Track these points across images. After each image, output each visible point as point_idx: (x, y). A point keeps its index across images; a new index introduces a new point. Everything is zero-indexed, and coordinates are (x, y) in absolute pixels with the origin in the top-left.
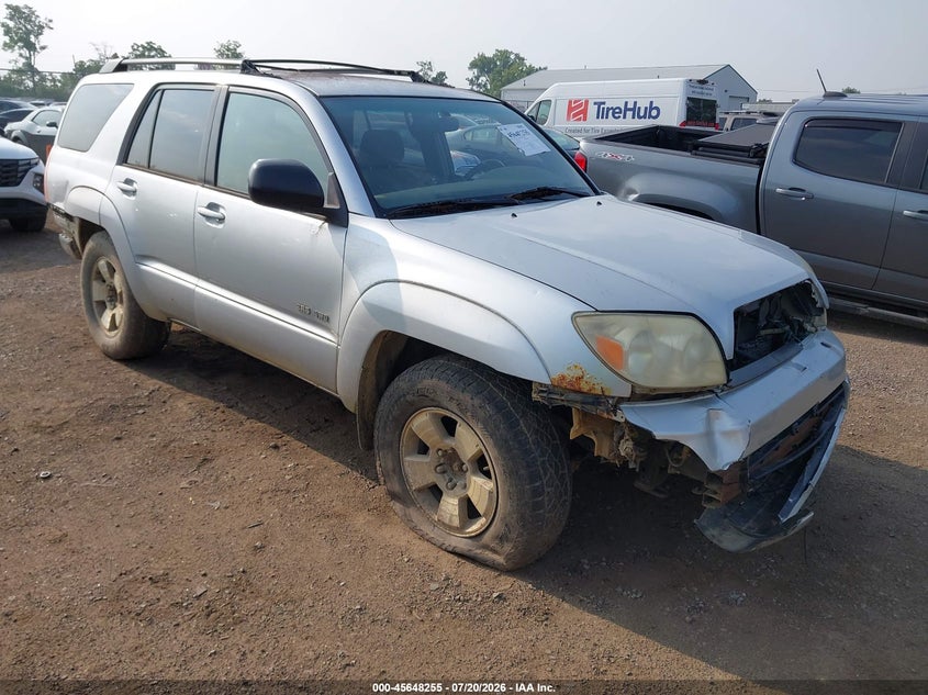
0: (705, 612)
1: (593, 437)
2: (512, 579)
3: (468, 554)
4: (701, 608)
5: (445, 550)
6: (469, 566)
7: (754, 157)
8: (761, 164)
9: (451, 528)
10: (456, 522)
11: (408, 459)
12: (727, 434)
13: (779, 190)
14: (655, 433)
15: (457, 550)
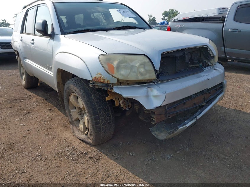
0: (154, 161)
1: (115, 100)
2: (93, 148)
3: (83, 140)
4: (153, 160)
5: (78, 139)
6: (83, 144)
7: (221, 21)
8: (224, 23)
9: (81, 132)
10: (82, 130)
11: (71, 111)
12: (155, 96)
13: (229, 30)
14: (123, 95)
15: (81, 139)
